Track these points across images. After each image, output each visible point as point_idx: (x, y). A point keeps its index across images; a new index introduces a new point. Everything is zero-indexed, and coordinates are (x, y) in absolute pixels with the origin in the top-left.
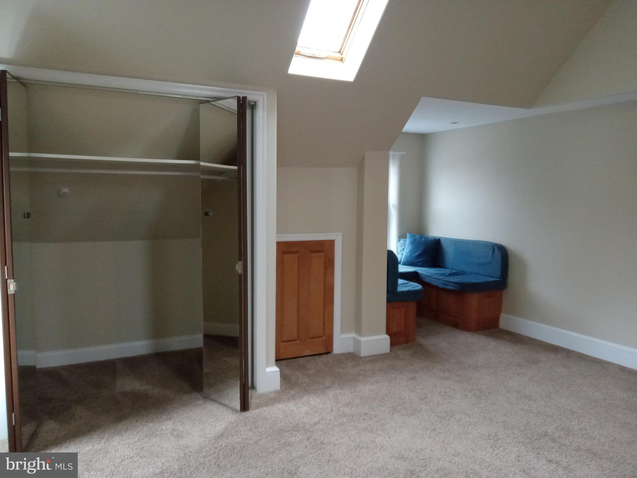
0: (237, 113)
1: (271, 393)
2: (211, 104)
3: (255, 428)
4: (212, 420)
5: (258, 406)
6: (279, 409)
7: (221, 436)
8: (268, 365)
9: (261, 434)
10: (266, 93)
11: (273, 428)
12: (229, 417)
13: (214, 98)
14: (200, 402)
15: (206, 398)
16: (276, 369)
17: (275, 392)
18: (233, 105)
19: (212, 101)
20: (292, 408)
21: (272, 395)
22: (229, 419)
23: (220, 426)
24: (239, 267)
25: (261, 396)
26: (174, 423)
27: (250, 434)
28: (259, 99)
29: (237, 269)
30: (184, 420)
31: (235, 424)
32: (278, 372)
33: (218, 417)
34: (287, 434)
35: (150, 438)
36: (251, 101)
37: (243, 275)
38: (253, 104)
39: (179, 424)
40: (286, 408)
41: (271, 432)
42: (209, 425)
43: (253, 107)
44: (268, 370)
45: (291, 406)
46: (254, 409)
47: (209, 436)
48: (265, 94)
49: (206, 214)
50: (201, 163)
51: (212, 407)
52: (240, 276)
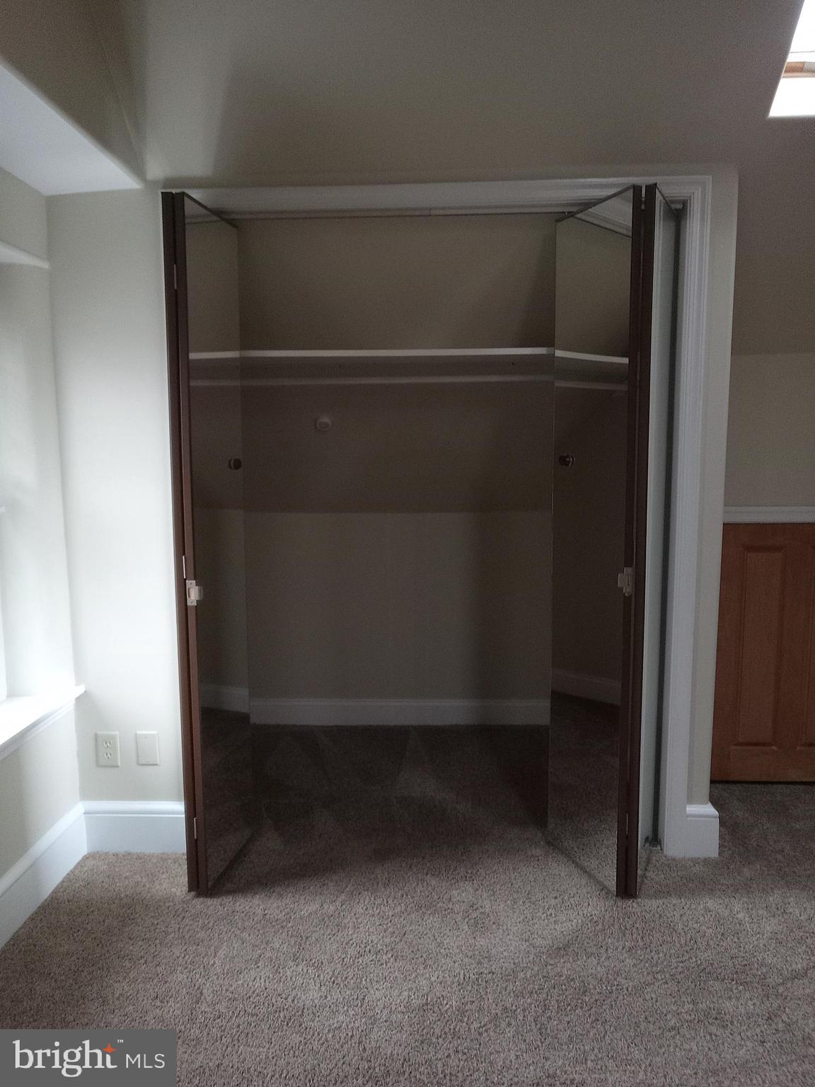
0: (630, 234)
1: (695, 861)
2: (577, 218)
3: (642, 949)
4: (553, 902)
5: (662, 892)
6: (707, 910)
7: (562, 950)
8: (690, 800)
9: (654, 969)
10: (711, 177)
11: (684, 958)
12: (589, 904)
13: (580, 204)
14: (538, 852)
15: (554, 845)
16: (710, 810)
17: (706, 861)
18: (621, 214)
19: (577, 212)
20: (740, 916)
21: (696, 869)
22: (590, 909)
23: (566, 923)
24: (624, 581)
25: (672, 864)
26: (477, 890)
27: (629, 962)
28: (693, 194)
29: (619, 585)
30: (498, 887)
31: (600, 926)
32: (715, 817)
33: (566, 898)
34: (717, 985)
35: (424, 914)
36: (673, 202)
37: (633, 599)
38: (679, 206)
39: (485, 895)
40: (727, 913)
41: (680, 969)
42: (543, 914)
43: (678, 214)
44: (692, 809)
45: (738, 909)
46: (650, 897)
47: (539, 942)
48: (708, 179)
49: (563, 461)
50: (556, 351)
51: (559, 869)
52: (627, 600)
